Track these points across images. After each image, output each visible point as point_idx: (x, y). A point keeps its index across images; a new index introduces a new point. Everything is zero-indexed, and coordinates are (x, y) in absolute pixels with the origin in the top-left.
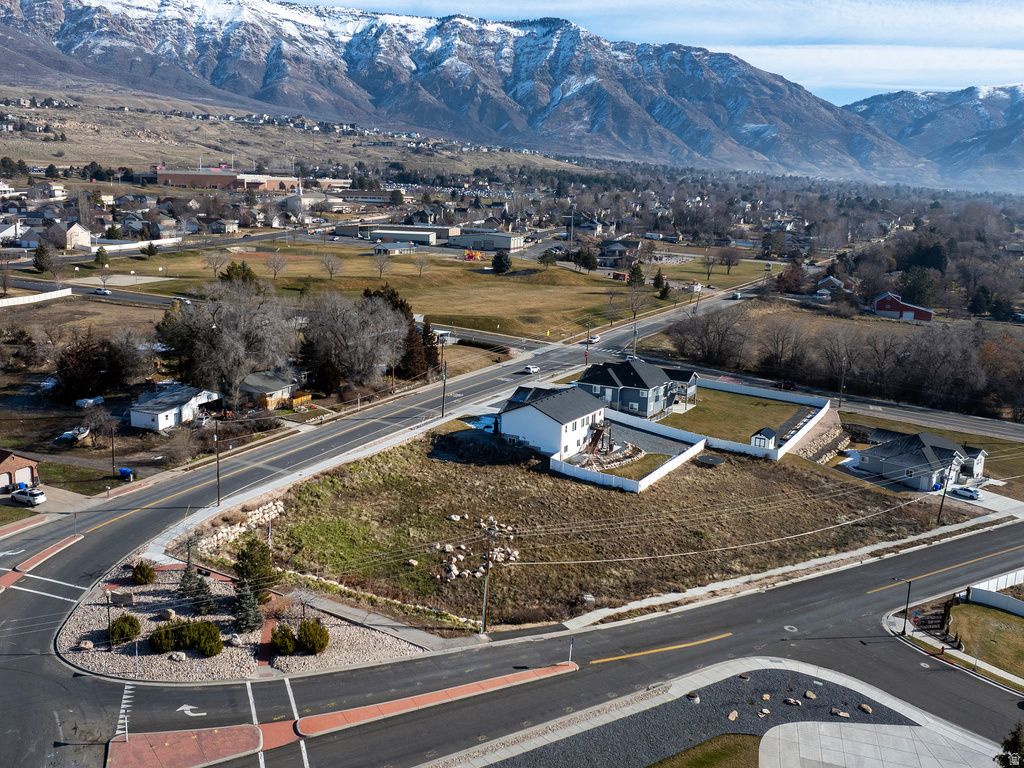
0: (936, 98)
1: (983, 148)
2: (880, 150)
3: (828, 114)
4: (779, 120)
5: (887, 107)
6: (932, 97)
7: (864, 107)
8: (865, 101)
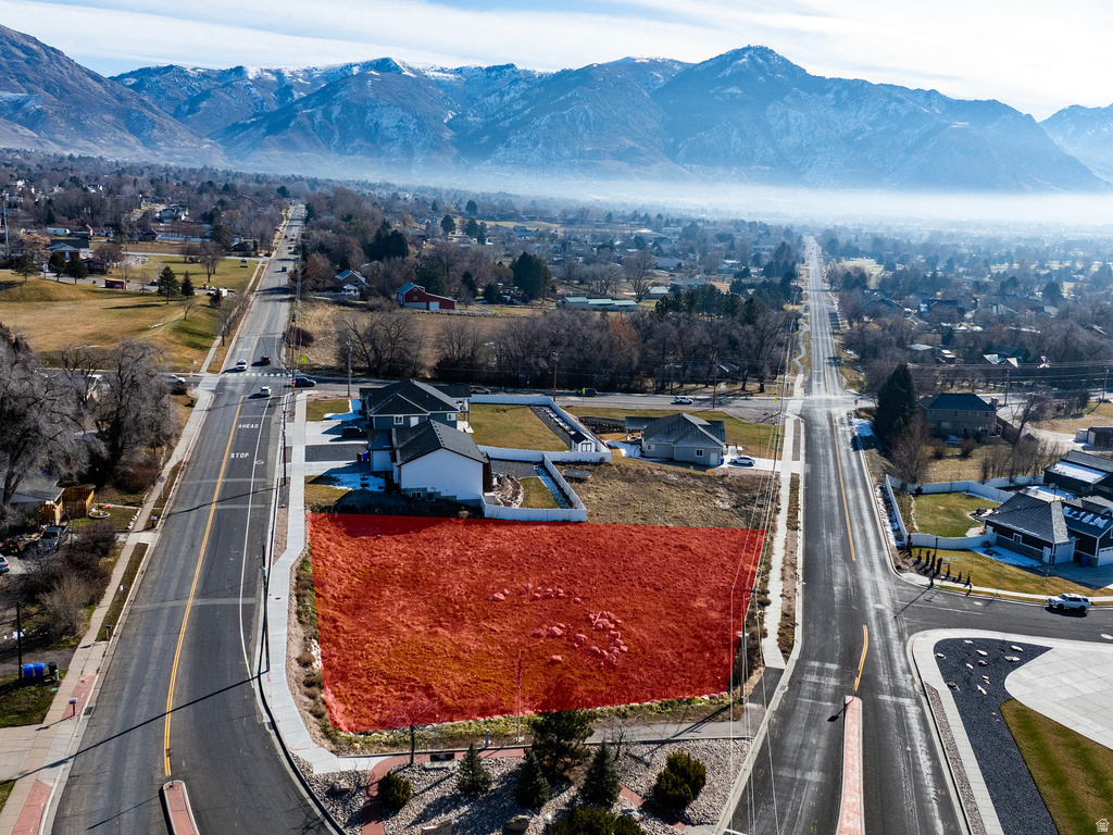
0: (206, 75)
1: (263, 130)
2: (162, 129)
3: (96, 85)
4: (40, 89)
5: (157, 82)
6: (203, 74)
7: (133, 81)
8: (132, 74)
